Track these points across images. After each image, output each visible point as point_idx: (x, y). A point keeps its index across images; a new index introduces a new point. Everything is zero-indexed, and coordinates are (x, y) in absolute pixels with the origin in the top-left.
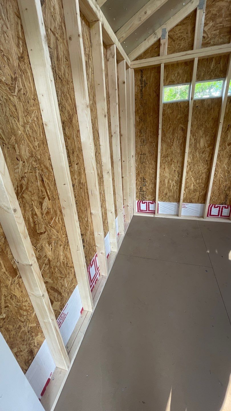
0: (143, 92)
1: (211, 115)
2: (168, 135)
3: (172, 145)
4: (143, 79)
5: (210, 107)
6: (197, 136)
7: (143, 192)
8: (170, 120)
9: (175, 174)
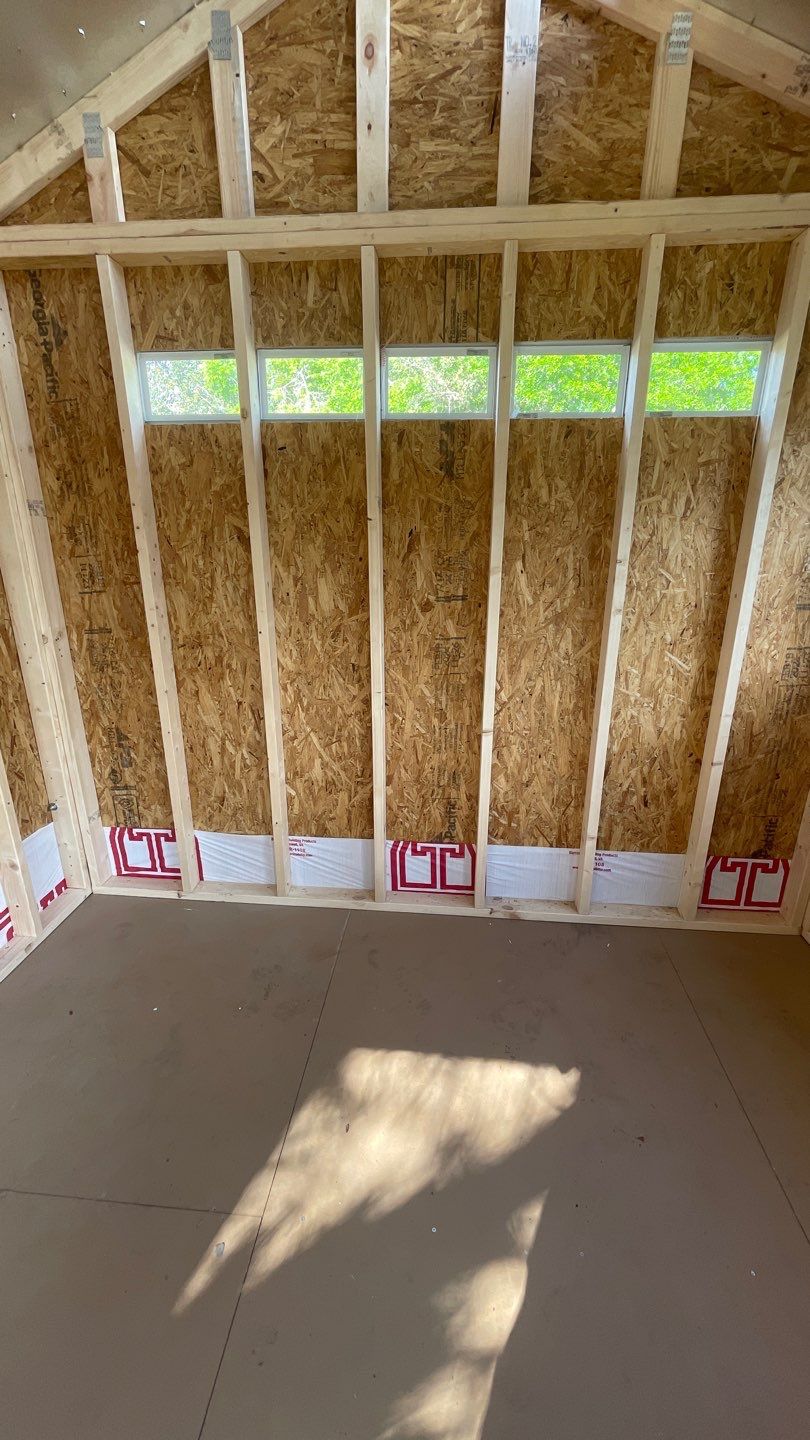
0: (56, 368)
1: (338, 484)
2: (186, 557)
3: (211, 596)
4: (47, 312)
5: (333, 454)
6: (300, 565)
7: (124, 792)
8: (183, 493)
9: (242, 718)
